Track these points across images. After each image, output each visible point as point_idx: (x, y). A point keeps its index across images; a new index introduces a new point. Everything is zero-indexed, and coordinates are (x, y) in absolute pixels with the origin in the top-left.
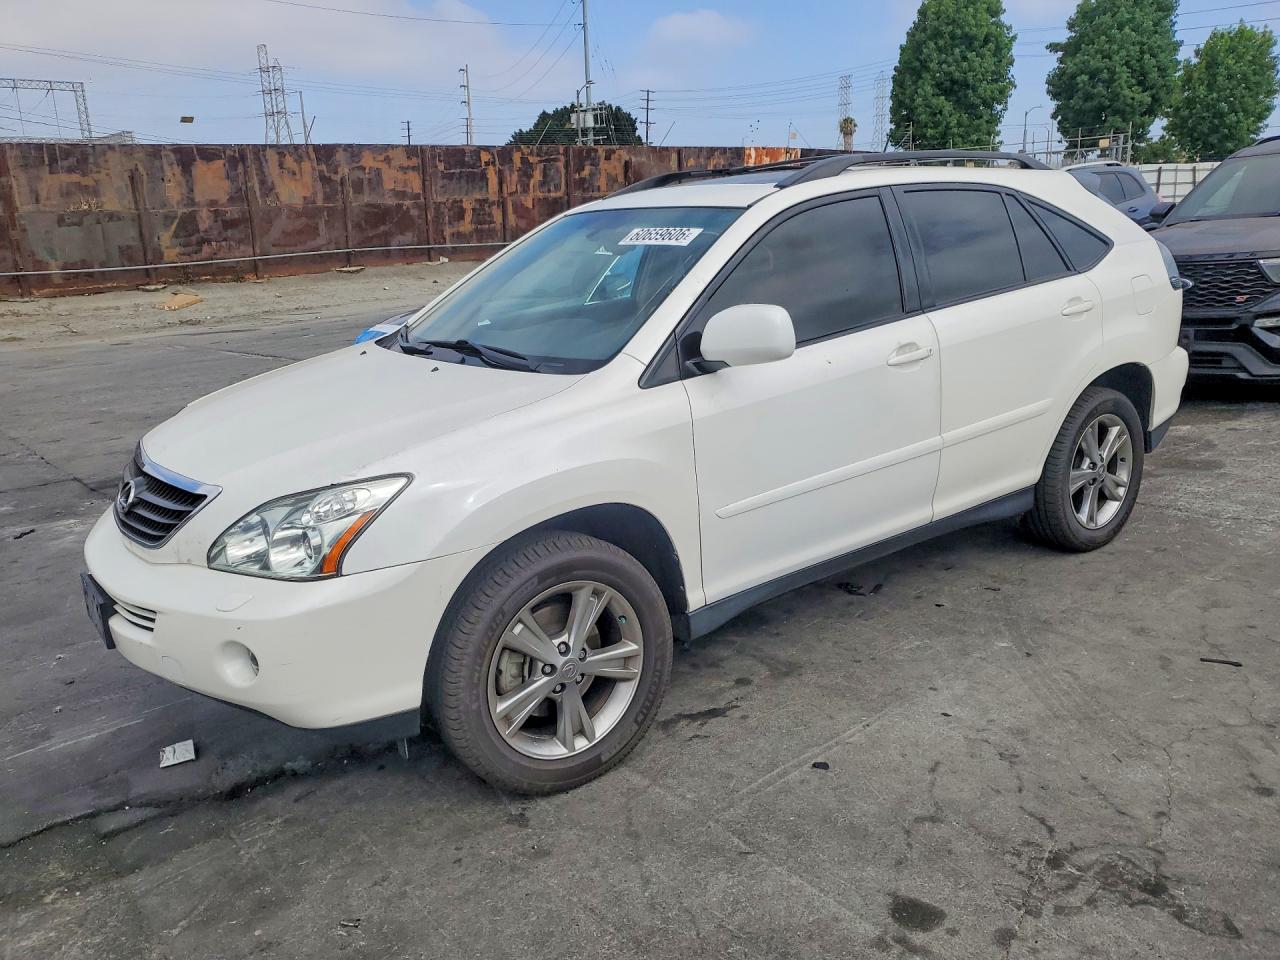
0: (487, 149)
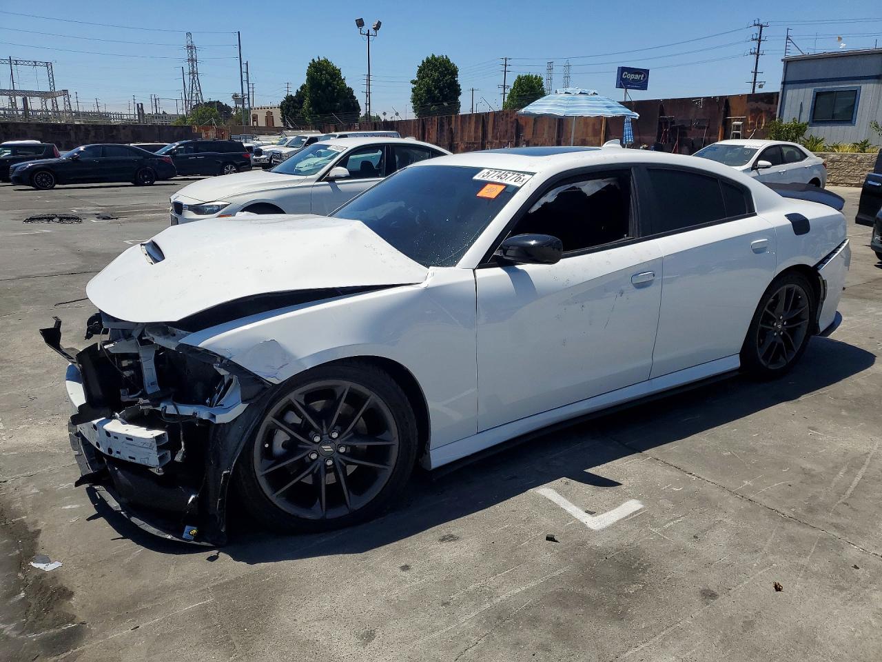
0: (69, 125)
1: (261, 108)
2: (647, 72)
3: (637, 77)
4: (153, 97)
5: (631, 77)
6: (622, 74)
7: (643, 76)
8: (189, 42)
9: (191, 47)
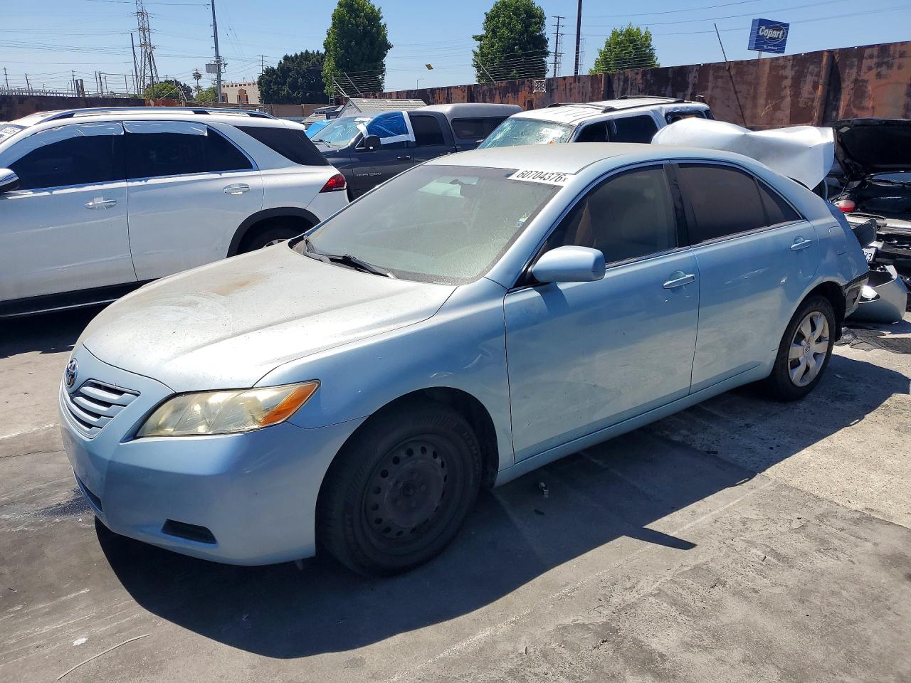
1: (232, 86)
2: (787, 26)
3: (774, 34)
4: (97, 74)
5: (770, 33)
6: (759, 29)
7: (782, 32)
8: (140, 8)
9: (141, 14)
